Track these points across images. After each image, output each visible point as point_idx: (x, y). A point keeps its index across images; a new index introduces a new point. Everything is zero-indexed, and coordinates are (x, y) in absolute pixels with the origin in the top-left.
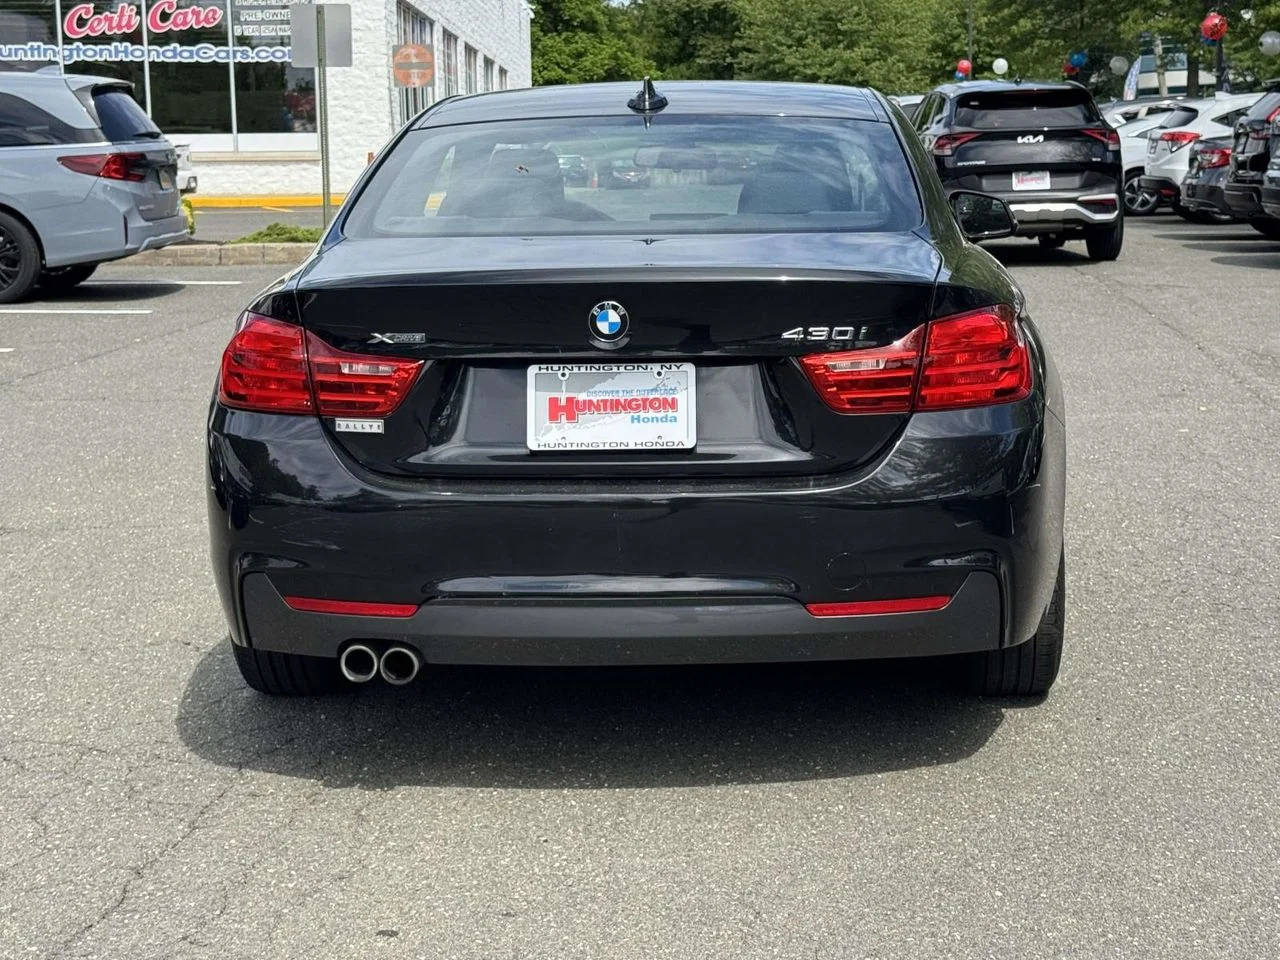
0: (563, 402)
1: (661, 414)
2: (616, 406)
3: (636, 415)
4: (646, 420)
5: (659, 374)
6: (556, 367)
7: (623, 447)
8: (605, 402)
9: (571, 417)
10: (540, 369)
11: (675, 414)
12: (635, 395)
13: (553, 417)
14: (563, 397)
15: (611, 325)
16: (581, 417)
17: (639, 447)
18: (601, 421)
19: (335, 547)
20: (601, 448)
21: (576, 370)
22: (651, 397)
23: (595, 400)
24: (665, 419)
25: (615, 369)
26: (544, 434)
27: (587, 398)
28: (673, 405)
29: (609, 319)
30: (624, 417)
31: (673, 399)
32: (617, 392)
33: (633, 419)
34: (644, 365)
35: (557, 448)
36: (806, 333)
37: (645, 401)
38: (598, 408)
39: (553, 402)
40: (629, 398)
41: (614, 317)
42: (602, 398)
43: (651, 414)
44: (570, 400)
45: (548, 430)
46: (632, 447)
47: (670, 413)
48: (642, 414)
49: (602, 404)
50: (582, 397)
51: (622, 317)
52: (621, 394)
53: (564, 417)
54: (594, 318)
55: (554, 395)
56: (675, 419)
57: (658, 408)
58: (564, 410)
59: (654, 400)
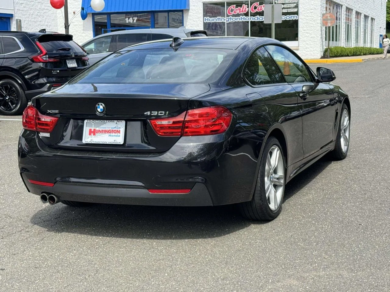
0: (93, 130)
1: (116, 134)
2: (106, 132)
3: (110, 134)
4: (112, 136)
5: (116, 123)
6: (91, 120)
7: (106, 143)
8: (103, 130)
9: (94, 134)
10: (88, 121)
11: (119, 135)
12: (110, 129)
13: (90, 134)
14: (93, 129)
16: (97, 134)
17: (109, 143)
18: (101, 136)
19: (35, 167)
20: (100, 143)
21: (96, 121)
22: (114, 129)
23: (100, 130)
24: (117, 136)
25: (106, 122)
26: (87, 139)
27: (99, 129)
28: (119, 132)
29: (101, 108)
30: (107, 135)
31: (119, 130)
32: (106, 128)
33: (109, 135)
34: (113, 121)
35: (89, 143)
36: (151, 113)
37: (112, 130)
38: (101, 132)
39: (90, 130)
40: (109, 130)
41: (101, 107)
42: (102, 129)
43: (114, 134)
44: (94, 130)
45: (88, 138)
46: (108, 143)
47: (118, 134)
48: (111, 134)
49: (102, 131)
50: (97, 129)
51: (104, 107)
52: (107, 129)
53: (92, 134)
54: (97, 107)
55: (90, 128)
56: (119, 136)
57: (115, 133)
58: (93, 132)
59: (115, 130)
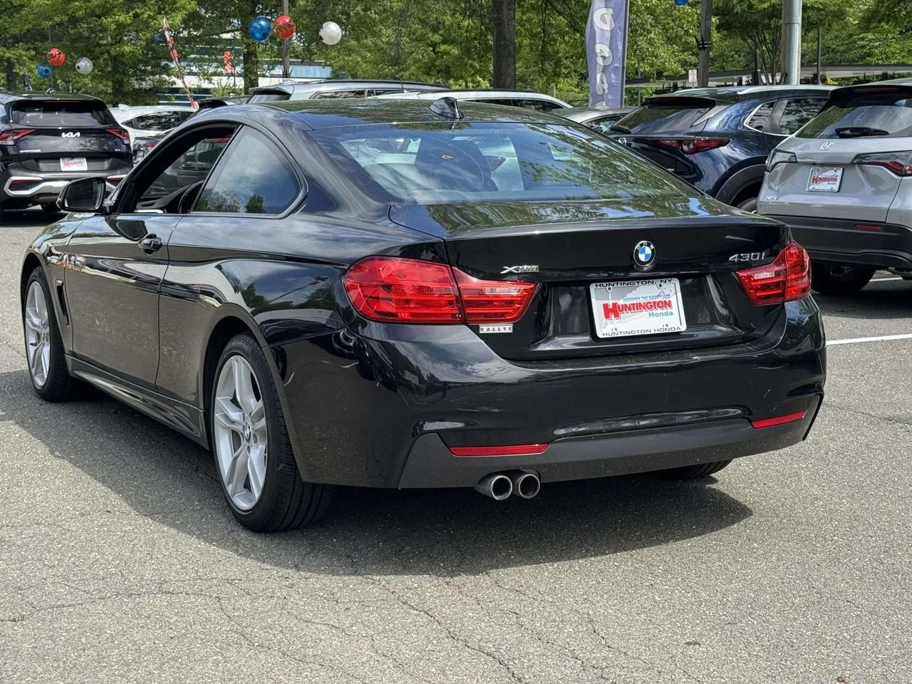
0: (611, 307)
1: (664, 311)
2: (639, 307)
3: (651, 312)
4: (657, 315)
5: (660, 286)
6: (605, 284)
7: (648, 333)
8: (633, 305)
9: (617, 316)
10: (596, 286)
11: (672, 310)
12: (649, 300)
13: (607, 316)
14: (610, 303)
15: (647, 255)
16: (622, 315)
17: (657, 332)
18: (633, 317)
20: (637, 334)
21: (615, 285)
22: (657, 300)
23: (627, 303)
24: (667, 314)
25: (636, 284)
26: (605, 328)
27: (624, 303)
28: (670, 304)
29: (645, 252)
30: (645, 314)
31: (669, 301)
32: (639, 298)
33: (650, 315)
34: (651, 281)
35: (613, 336)
36: (740, 257)
37: (654, 303)
38: (630, 309)
39: (606, 306)
40: (646, 302)
41: (648, 251)
42: (632, 302)
43: (659, 311)
44: (614, 305)
45: (606, 324)
46: (653, 332)
47: (669, 310)
48: (654, 311)
49: (632, 307)
50: (621, 302)
51: (652, 250)
52: (641, 299)
53: (613, 316)
54: (637, 251)
55: (605, 302)
56: (672, 314)
57: (662, 307)
58: (612, 311)
59: (659, 302)
